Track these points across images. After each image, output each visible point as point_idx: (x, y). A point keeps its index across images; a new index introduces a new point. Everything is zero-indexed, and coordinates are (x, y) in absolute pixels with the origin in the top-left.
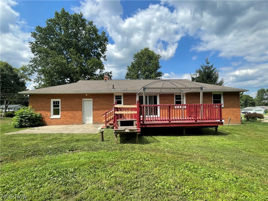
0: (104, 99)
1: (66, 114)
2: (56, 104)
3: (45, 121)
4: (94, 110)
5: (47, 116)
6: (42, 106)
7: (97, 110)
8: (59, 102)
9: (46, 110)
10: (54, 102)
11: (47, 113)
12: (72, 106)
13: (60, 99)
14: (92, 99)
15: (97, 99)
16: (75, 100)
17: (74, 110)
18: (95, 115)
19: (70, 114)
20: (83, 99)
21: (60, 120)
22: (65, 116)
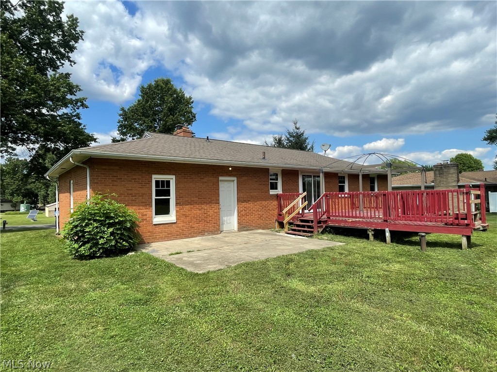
0: (256, 180)
1: (189, 213)
2: (163, 186)
3: (138, 232)
4: (239, 200)
5: (144, 217)
6: (130, 192)
7: (244, 201)
8: (168, 183)
9: (142, 202)
10: (157, 182)
11: (144, 211)
12: (200, 193)
13: (174, 176)
14: (235, 179)
15: (246, 178)
16: (205, 180)
17: (205, 203)
18: (242, 211)
19: (195, 211)
20: (221, 178)
21: (177, 227)
22: (186, 216)
